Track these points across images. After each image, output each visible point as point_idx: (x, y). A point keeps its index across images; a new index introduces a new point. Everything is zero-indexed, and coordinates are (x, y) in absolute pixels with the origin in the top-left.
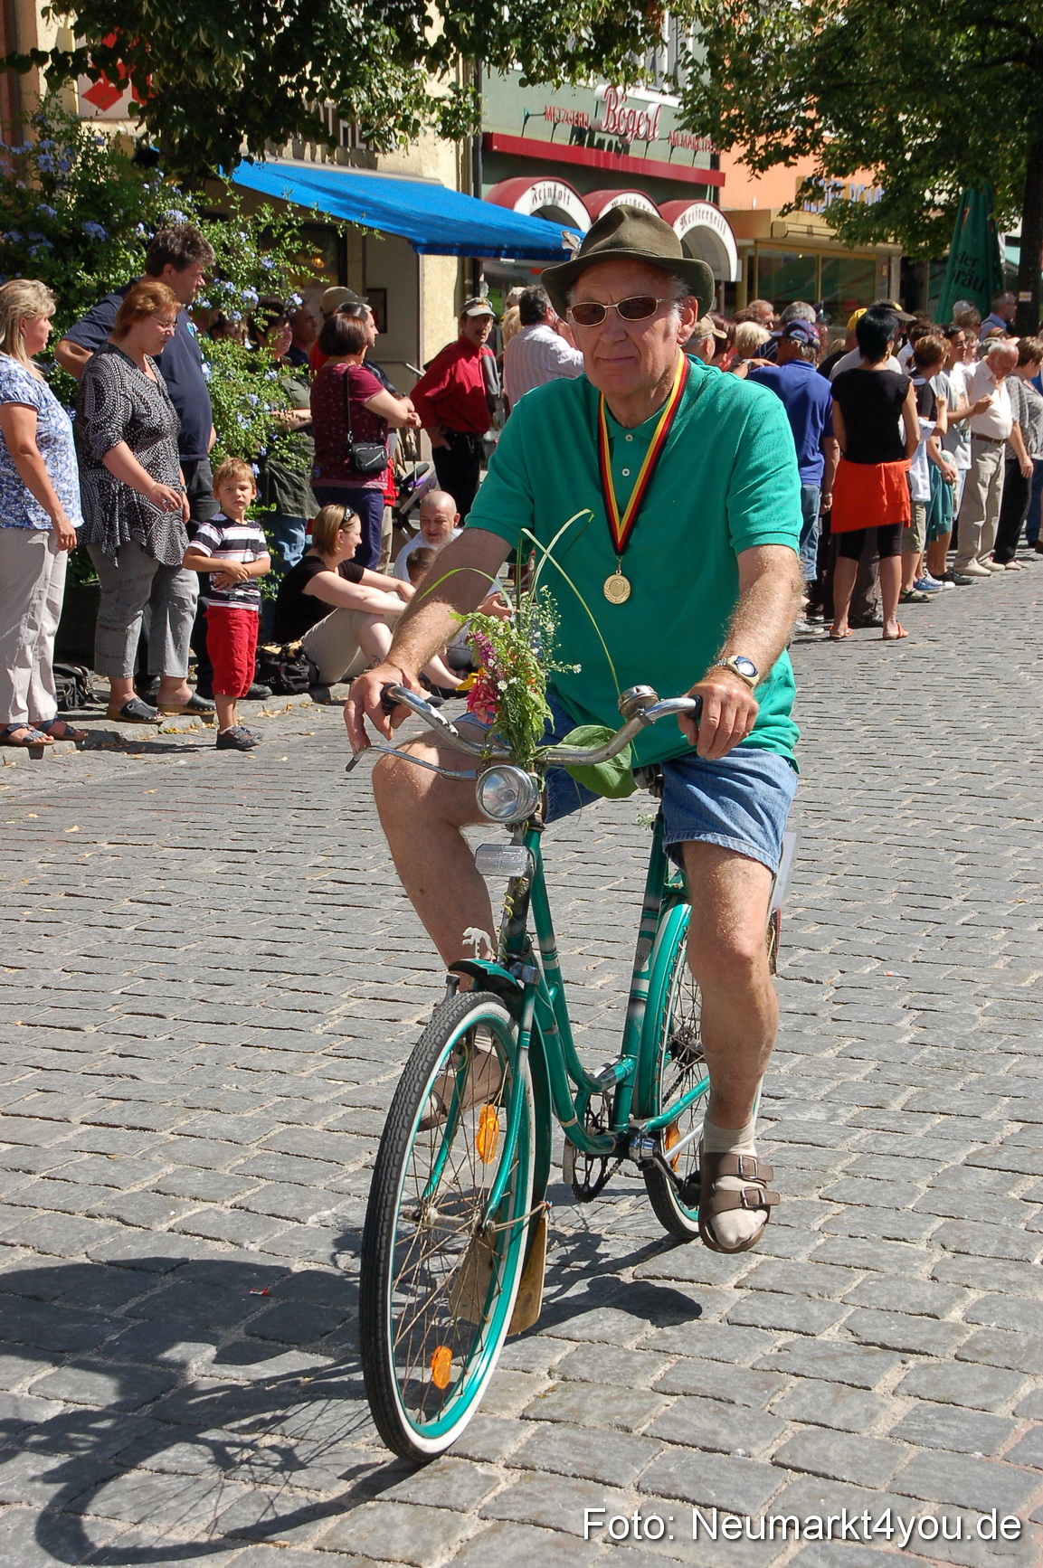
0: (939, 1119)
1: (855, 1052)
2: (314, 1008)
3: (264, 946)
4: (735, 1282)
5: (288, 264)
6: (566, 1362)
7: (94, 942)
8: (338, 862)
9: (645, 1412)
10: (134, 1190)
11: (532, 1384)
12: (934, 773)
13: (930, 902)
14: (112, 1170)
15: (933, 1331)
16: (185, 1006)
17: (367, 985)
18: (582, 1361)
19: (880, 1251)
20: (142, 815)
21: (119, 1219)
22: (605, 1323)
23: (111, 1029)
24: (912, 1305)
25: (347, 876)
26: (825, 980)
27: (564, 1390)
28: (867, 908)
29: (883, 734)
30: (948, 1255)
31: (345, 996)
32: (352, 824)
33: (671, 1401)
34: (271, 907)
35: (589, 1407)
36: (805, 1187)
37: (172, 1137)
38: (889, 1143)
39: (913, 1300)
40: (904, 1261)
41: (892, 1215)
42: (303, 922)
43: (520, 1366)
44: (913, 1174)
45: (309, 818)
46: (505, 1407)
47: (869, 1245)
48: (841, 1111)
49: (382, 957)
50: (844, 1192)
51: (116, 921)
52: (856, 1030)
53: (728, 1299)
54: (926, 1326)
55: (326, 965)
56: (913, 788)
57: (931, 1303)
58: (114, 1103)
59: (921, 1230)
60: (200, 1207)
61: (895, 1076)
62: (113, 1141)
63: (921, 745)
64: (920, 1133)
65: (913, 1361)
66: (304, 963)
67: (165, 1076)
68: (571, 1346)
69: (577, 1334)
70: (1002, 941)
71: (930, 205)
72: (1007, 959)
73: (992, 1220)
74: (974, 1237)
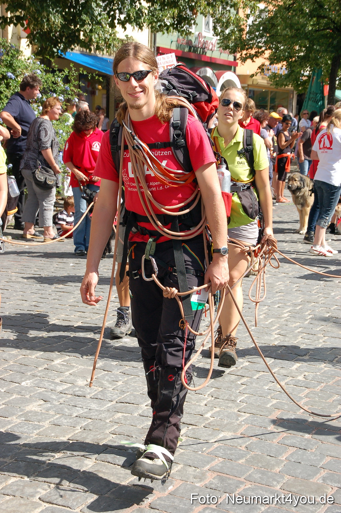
2: (43, 322)
3: (34, 303)
4: (146, 404)
5: (73, 89)
6: (87, 425)
9: (105, 438)
11: (74, 430)
15: (199, 419)
17: (62, 316)
18: (91, 425)
19: (193, 397)
22: (103, 415)
24: (196, 412)
27: (83, 433)
30: (213, 399)
33: (114, 436)
34: (40, 292)
35: (89, 437)
39: (197, 411)
40: (199, 400)
42: (48, 296)
43: (73, 426)
46: (64, 436)
47: (190, 395)
49: (70, 308)
53: (142, 409)
54: (198, 418)
55: (51, 309)
57: (202, 411)
59: (207, 392)
65: (191, 427)
66: (44, 309)
68: (90, 420)
69: (93, 417)
70: (265, 310)
71: (303, 75)
72: (265, 315)
73: (230, 389)
74: (222, 394)
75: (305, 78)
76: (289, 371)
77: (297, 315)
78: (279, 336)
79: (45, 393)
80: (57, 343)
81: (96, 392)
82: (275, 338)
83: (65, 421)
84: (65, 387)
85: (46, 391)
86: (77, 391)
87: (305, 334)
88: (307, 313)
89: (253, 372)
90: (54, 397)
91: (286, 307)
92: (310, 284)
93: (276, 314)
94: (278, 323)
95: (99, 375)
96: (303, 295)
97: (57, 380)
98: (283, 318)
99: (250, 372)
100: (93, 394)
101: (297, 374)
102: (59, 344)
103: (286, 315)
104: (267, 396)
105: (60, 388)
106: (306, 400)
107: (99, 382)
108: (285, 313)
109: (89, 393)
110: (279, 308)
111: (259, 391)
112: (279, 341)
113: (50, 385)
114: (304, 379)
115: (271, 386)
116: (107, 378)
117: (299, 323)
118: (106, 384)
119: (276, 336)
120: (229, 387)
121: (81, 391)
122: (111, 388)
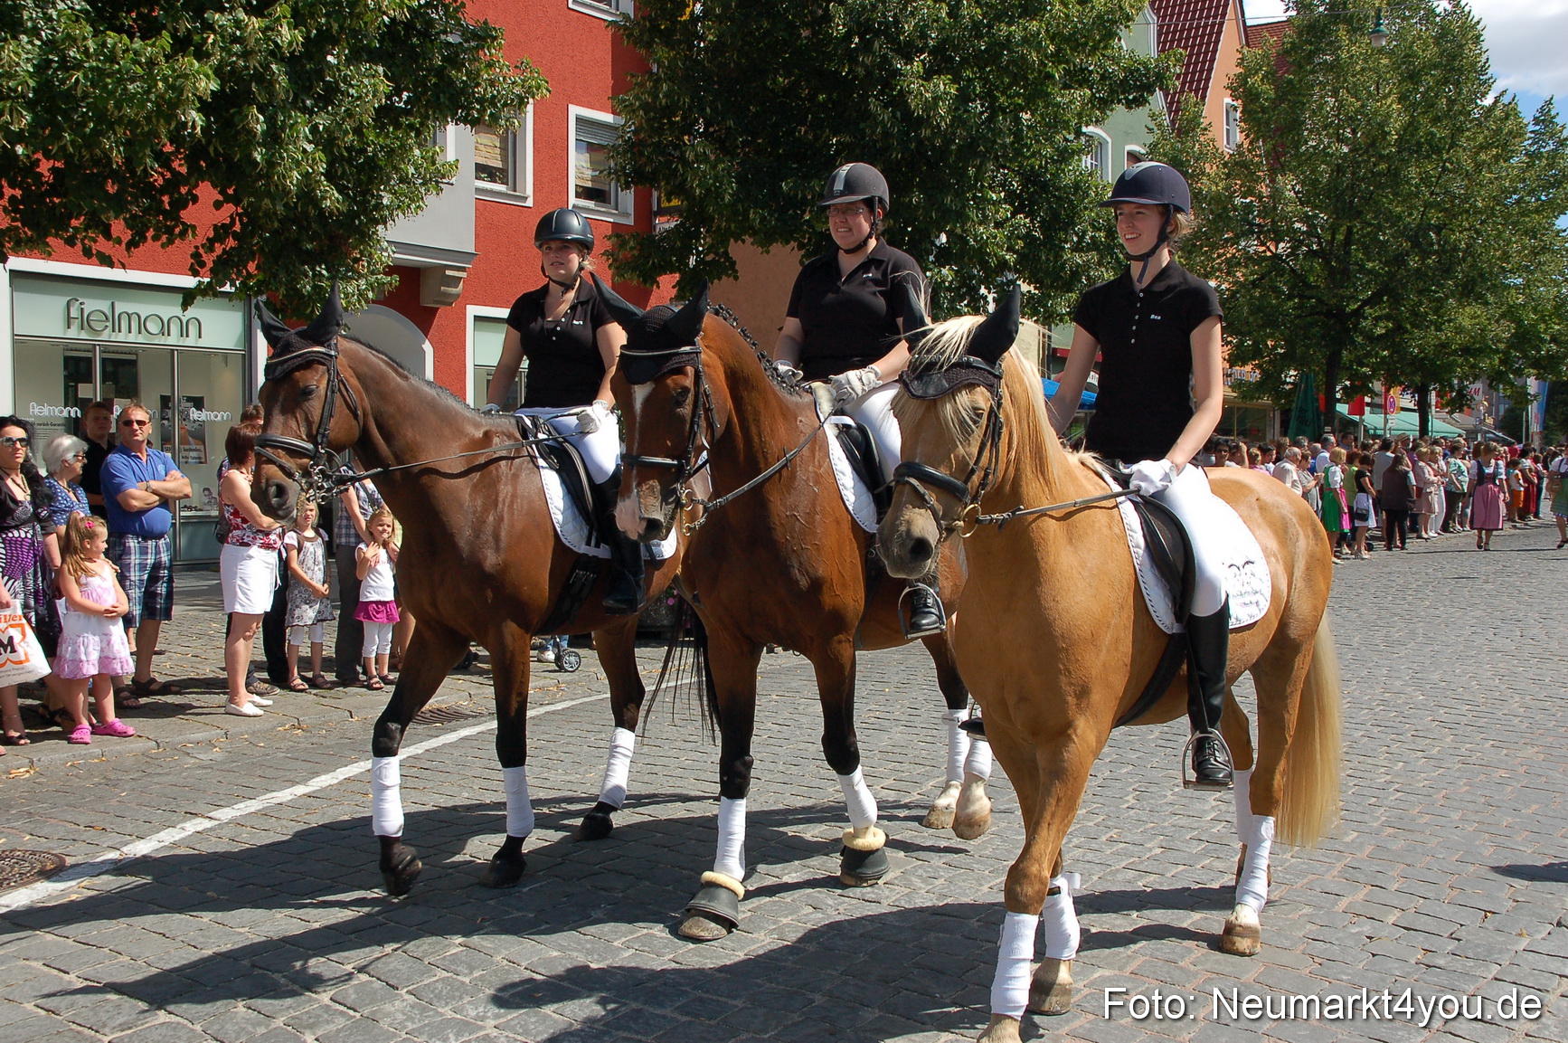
0: (1122, 845)
1: (1097, 811)
8: (882, 708)
13: (1175, 738)
20: (800, 683)
26: (1099, 775)
28: (1140, 740)
38: (1090, 856)
45: (879, 686)
48: (1075, 840)
52: (1101, 801)
61: (1110, 823)
64: (1109, 852)
71: (1285, 383)
75: (1287, 387)
83: (842, 943)
89: (1167, 865)
90: (830, 902)
95: (909, 868)
107: (906, 879)
116: (920, 872)
118: (917, 882)
119: (1214, 803)
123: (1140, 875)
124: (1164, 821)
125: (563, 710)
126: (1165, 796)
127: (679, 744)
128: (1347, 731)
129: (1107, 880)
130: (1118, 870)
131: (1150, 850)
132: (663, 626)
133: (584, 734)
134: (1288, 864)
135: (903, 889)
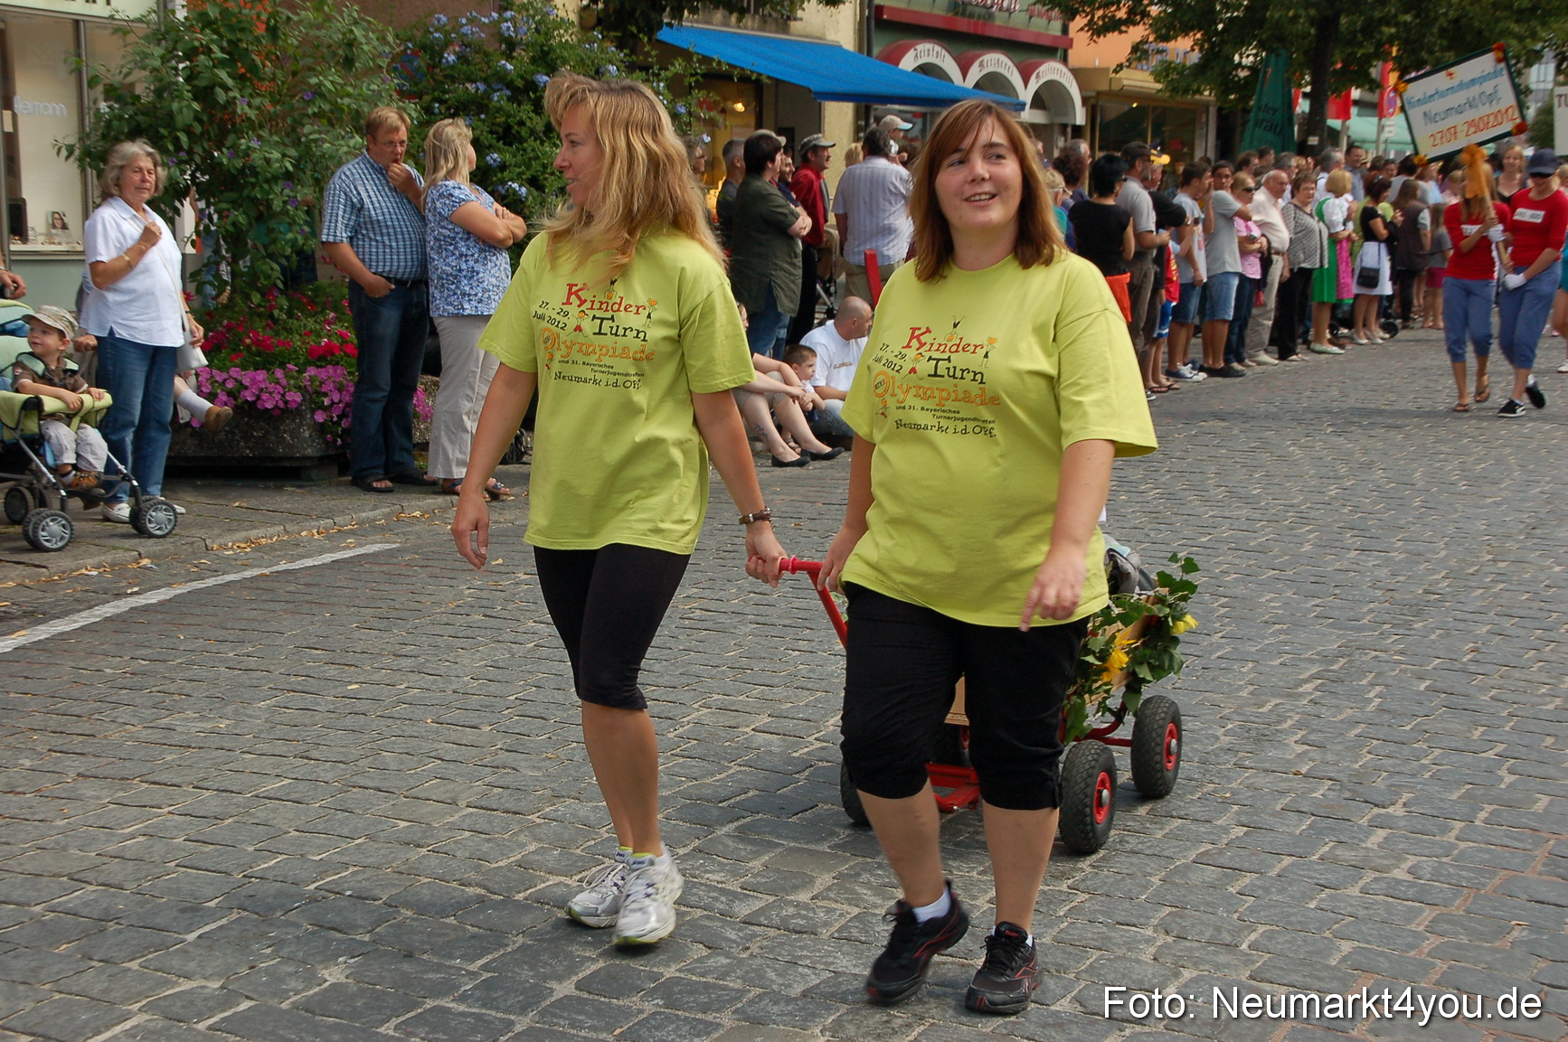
2: (670, 715)
7: (501, 656)
10: (500, 864)
12: (1209, 530)
14: (486, 847)
16: (565, 710)
17: (716, 697)
19: (1113, 934)
21: (485, 888)
23: (502, 729)
25: (713, 605)
29: (1170, 496)
30: (1170, 939)
31: (696, 706)
32: (722, 562)
36: (1056, 878)
37: (538, 821)
40: (1131, 945)
41: (1126, 905)
42: (671, 643)
44: (1148, 870)
47: (1104, 930)
49: (730, 674)
50: (1089, 883)
51: (520, 638)
55: (684, 680)
56: (1189, 542)
58: (496, 790)
59: (1149, 918)
60: (554, 880)
62: (490, 822)
63: (1200, 506)
67: (539, 769)
70: (1249, 672)
71: (1239, 66)
72: (1251, 688)
73: (1210, 910)
74: (1193, 925)
75: (1242, 74)
76: (1362, 853)
77: (1339, 688)
78: (1306, 747)
79: (707, 923)
80: (713, 775)
81: (843, 921)
82: (1299, 755)
84: (758, 905)
85: (708, 917)
86: (793, 917)
87: (1375, 742)
88: (1364, 682)
89: (1263, 856)
91: (1303, 665)
92: (1350, 597)
93: (1281, 684)
94: (1292, 710)
96: (1340, 629)
97: (734, 886)
98: (1302, 695)
99: (1254, 858)
100: (837, 926)
101: (1386, 862)
102: (718, 777)
103: (1309, 687)
104: (1320, 930)
105: (743, 910)
106: (1432, 941)
108: (1306, 681)
109: (826, 924)
110: (1284, 670)
111: (1294, 914)
112: (1311, 764)
113: (716, 899)
114: (1410, 878)
115: (1322, 900)
117: (1350, 711)
119: (1300, 749)
120: (1208, 904)
121: (804, 917)
122: (882, 906)
123: (1226, 875)
124: (1229, 780)
125: (161, 603)
126: (1217, 738)
127: (387, 661)
128: (1461, 626)
129: (1176, 884)
130: (1186, 866)
131: (1225, 830)
132: (304, 458)
133: (214, 647)
134: (1456, 852)
135: (849, 909)
